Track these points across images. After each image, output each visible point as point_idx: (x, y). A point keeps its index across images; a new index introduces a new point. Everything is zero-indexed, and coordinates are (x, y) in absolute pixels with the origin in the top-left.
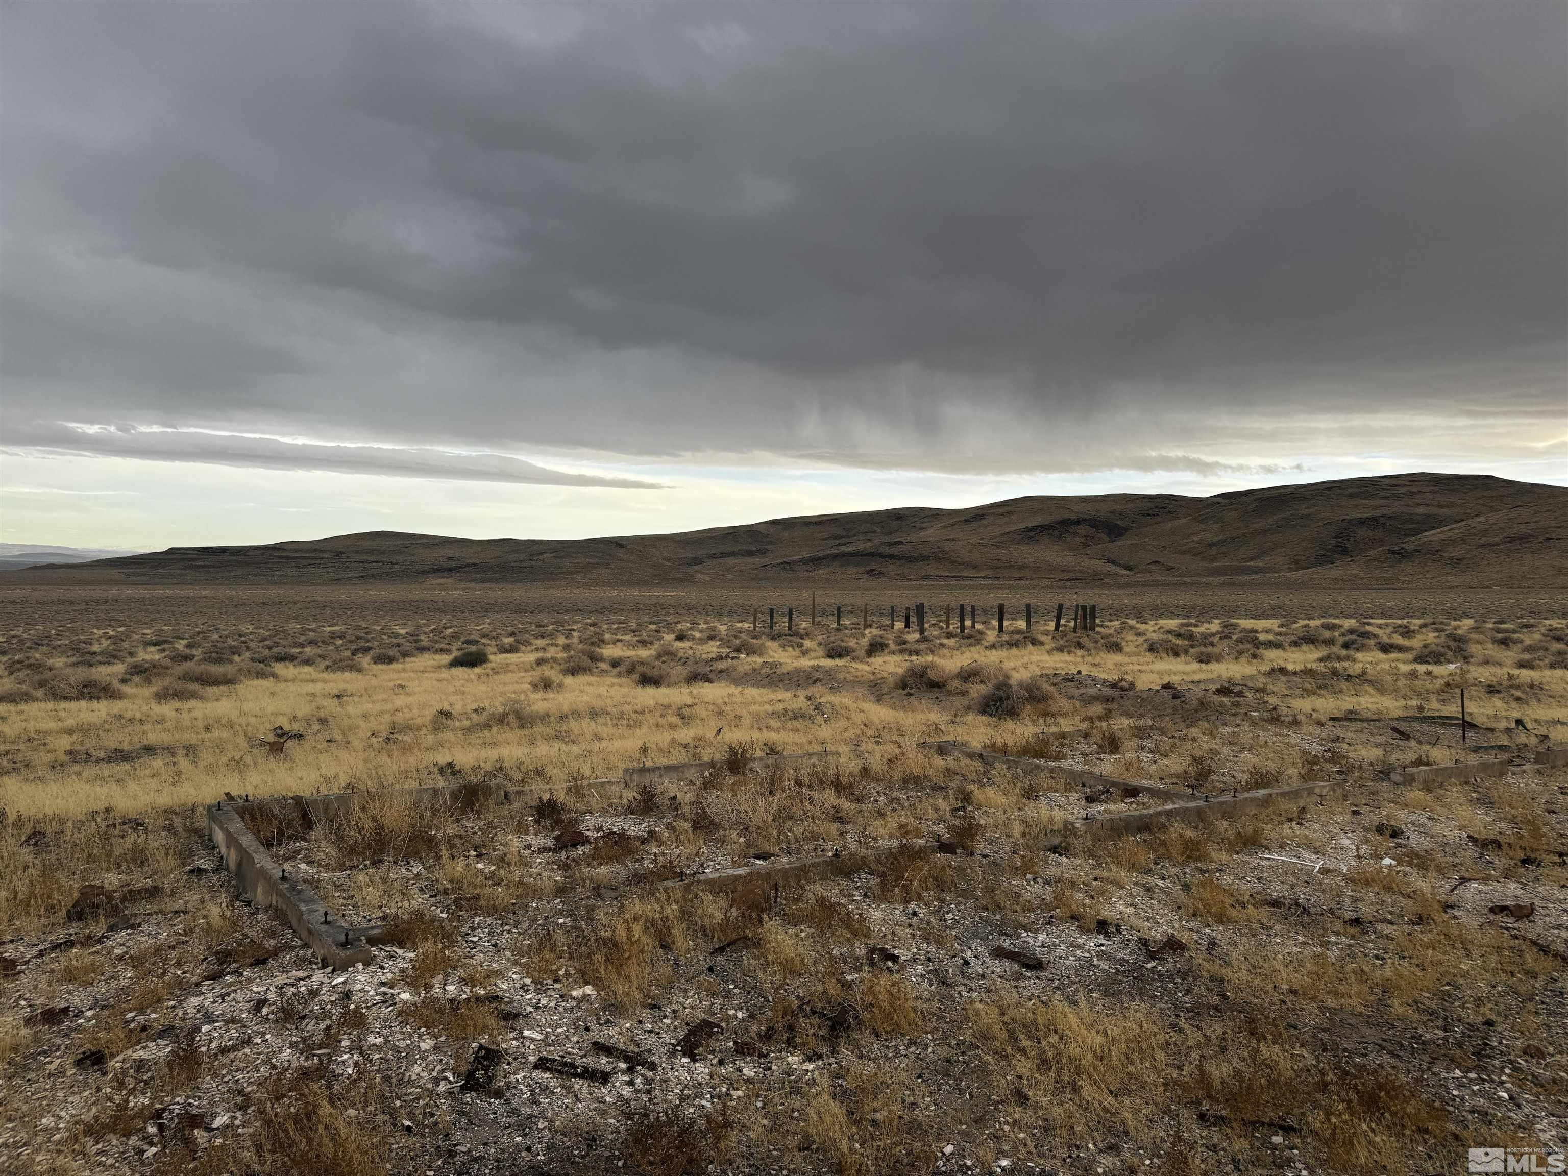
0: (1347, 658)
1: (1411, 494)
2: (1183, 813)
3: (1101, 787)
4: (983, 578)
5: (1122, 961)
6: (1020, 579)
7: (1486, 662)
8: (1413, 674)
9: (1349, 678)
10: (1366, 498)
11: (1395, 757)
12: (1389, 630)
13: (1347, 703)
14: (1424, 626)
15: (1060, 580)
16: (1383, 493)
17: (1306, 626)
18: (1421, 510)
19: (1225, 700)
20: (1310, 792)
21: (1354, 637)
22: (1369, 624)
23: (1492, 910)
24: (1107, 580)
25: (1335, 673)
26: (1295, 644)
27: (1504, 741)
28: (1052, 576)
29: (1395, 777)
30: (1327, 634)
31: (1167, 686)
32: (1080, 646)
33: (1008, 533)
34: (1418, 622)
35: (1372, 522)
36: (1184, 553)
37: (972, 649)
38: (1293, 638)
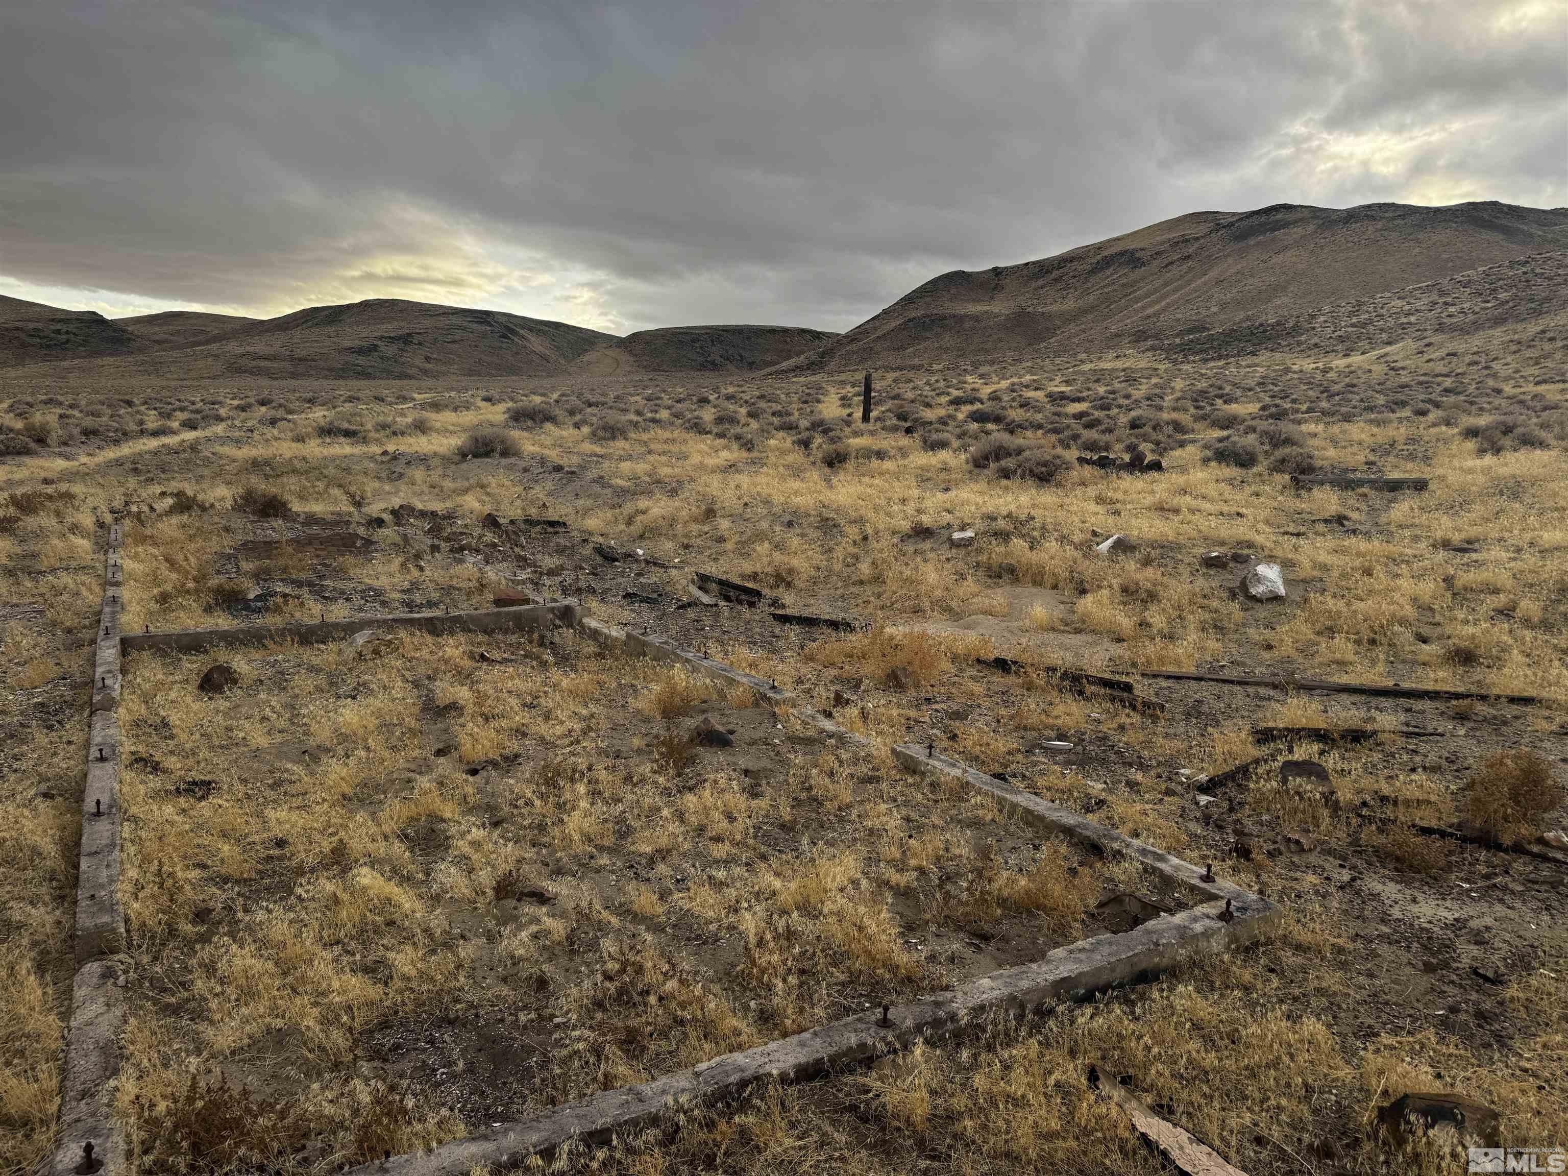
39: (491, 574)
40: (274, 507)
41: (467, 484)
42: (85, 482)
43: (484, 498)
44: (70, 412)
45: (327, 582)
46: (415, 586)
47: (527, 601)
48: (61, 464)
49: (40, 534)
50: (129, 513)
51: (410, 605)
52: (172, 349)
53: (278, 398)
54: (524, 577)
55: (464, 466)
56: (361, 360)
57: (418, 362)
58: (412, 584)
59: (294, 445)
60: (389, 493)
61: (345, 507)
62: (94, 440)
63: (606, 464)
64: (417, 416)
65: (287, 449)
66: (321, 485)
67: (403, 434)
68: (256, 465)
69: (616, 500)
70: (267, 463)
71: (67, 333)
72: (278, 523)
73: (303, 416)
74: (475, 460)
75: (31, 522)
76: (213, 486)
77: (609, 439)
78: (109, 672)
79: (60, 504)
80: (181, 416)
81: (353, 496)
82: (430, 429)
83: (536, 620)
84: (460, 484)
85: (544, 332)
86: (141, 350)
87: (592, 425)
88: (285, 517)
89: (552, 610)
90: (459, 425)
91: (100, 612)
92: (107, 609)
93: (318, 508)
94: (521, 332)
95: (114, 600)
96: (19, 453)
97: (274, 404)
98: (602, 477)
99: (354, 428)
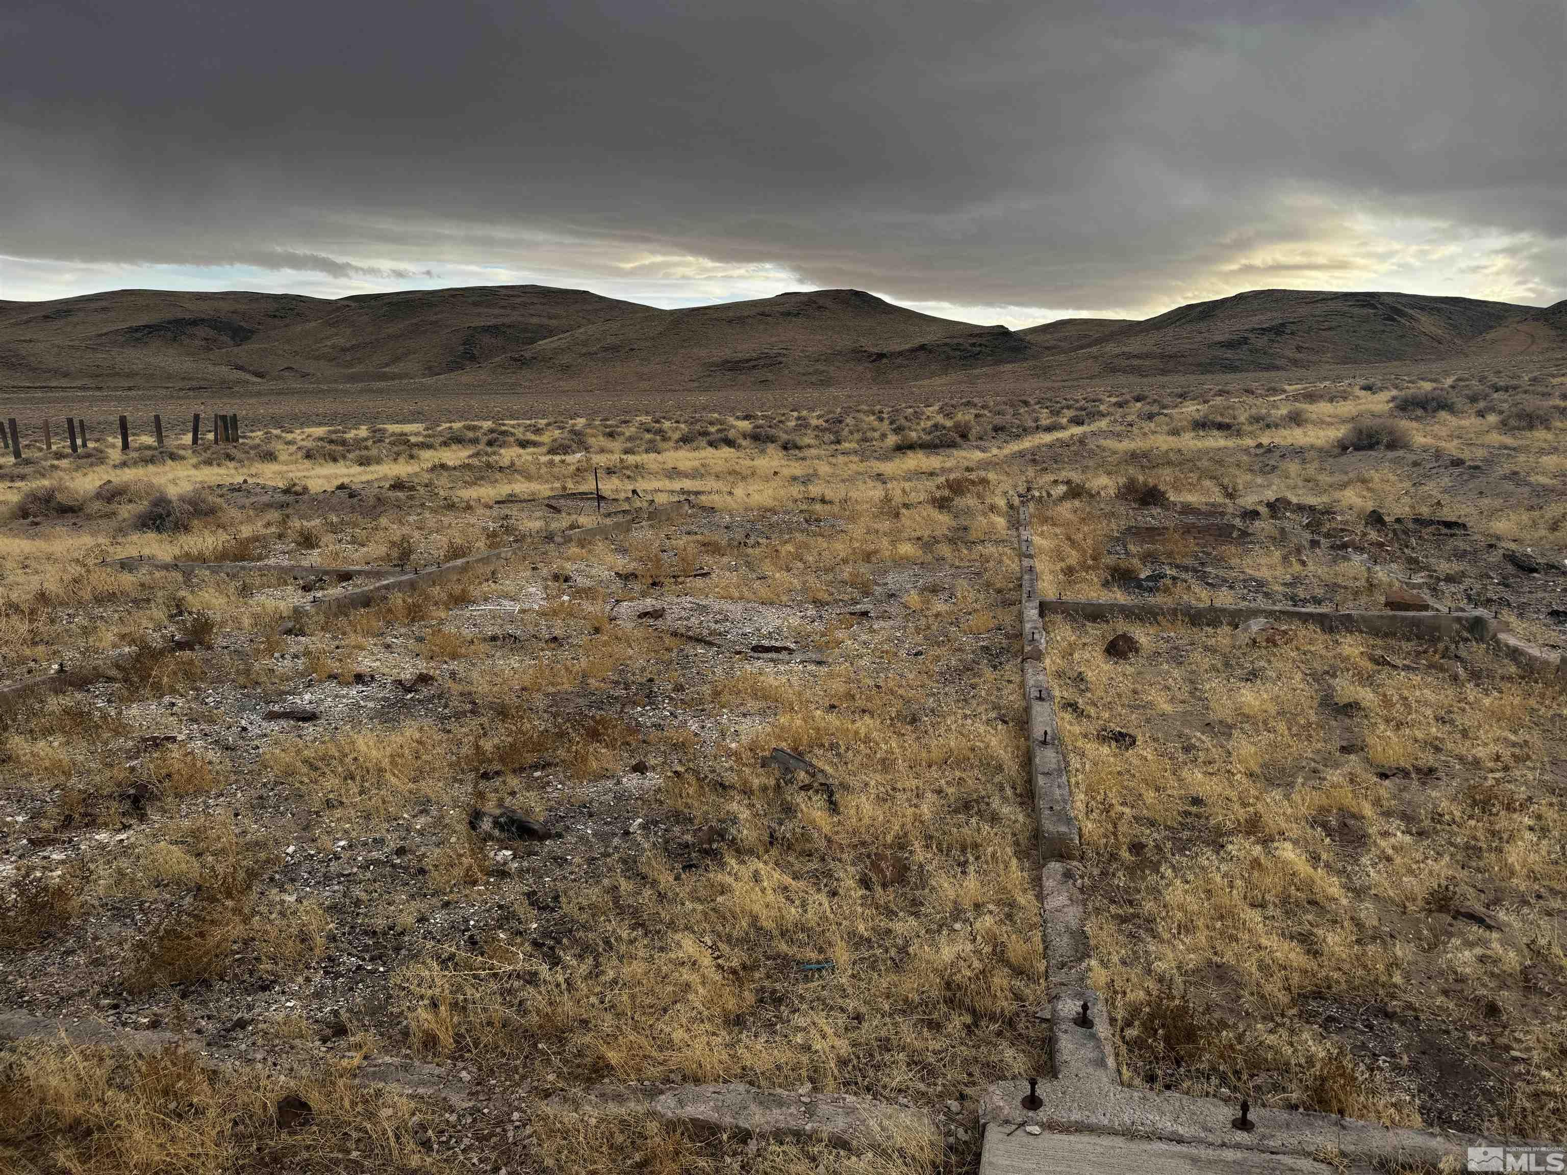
0: (494, 453)
1: (524, 305)
2: (399, 586)
3: (313, 577)
4: (79, 388)
5: (385, 699)
6: (130, 389)
7: (602, 451)
8: (551, 463)
9: (501, 469)
10: (487, 307)
11: (554, 525)
12: (521, 429)
13: (504, 490)
14: (549, 424)
15: (181, 389)
16: (503, 303)
17: (450, 428)
18: (535, 320)
19: (400, 494)
20: (498, 556)
21: (495, 435)
22: (504, 425)
23: (639, 617)
24: (236, 389)
25: (489, 466)
26: (445, 444)
27: (626, 507)
28: (171, 385)
29: (558, 539)
30: (470, 435)
31: (341, 487)
32: (230, 458)
33: (106, 334)
34: (544, 422)
35: (493, 330)
36: (317, 358)
37: (95, 469)
38: (442, 439)
39: (1381, 574)
40: (1153, 496)
41: (1346, 479)
42: (995, 469)
43: (1365, 493)
44: (982, 412)
45: (1208, 569)
46: (1296, 581)
47: (1426, 607)
48: (978, 455)
49: (969, 512)
50: (1033, 497)
51: (1294, 599)
52: (1059, 353)
53: (1152, 395)
54: (1421, 581)
55: (1343, 459)
56: (1229, 354)
57: (1289, 353)
58: (1295, 578)
59: (1170, 438)
60: (1260, 486)
61: (1217, 497)
62: (1002, 436)
63: (1522, 458)
64: (1292, 408)
65: (1163, 442)
66: (1193, 477)
67: (1277, 426)
68: (1134, 457)
69: (1535, 501)
70: (1145, 455)
71: (980, 345)
72: (1156, 510)
73: (1176, 410)
74: (1356, 453)
75: (960, 502)
76: (1096, 476)
77: (1524, 429)
78: (1036, 628)
79: (981, 488)
80: (1069, 413)
81: (1225, 488)
82: (1306, 421)
83: (1438, 629)
84: (1338, 478)
85: (1439, 310)
86: (1034, 357)
87: (1501, 412)
88: (1162, 506)
89: (1459, 620)
90: (1336, 416)
91: (1020, 579)
92: (1026, 577)
93: (1192, 498)
94: (1410, 311)
95: (1031, 569)
96: (949, 446)
97: (1148, 400)
98: (1515, 473)
99: (1227, 421)
